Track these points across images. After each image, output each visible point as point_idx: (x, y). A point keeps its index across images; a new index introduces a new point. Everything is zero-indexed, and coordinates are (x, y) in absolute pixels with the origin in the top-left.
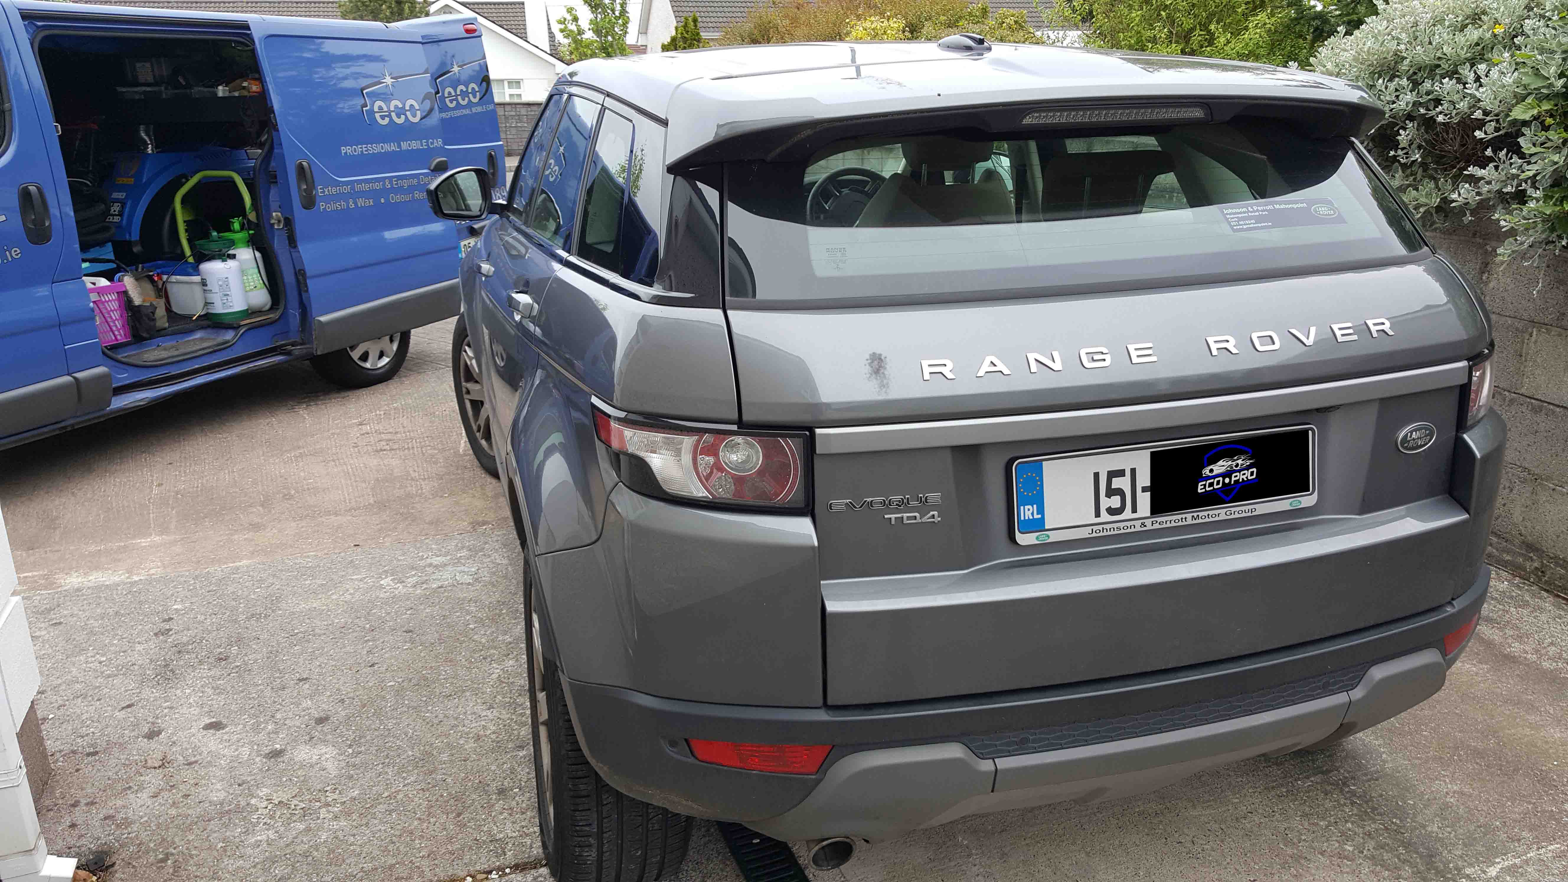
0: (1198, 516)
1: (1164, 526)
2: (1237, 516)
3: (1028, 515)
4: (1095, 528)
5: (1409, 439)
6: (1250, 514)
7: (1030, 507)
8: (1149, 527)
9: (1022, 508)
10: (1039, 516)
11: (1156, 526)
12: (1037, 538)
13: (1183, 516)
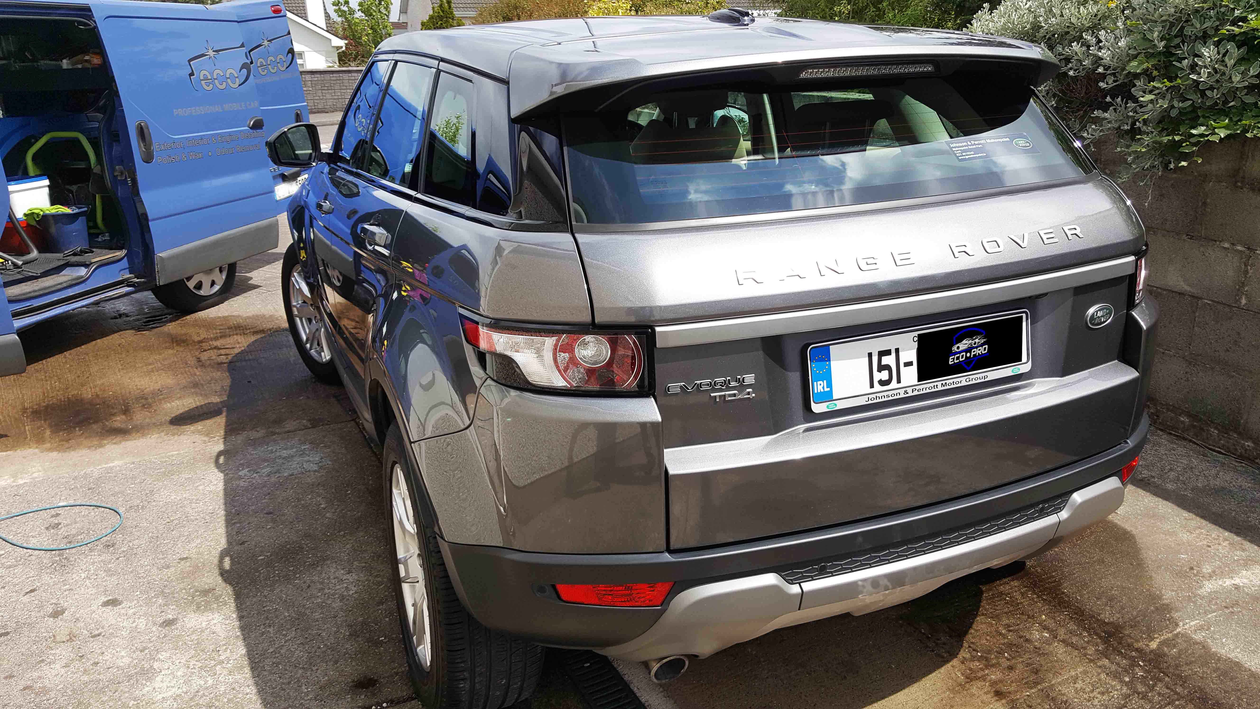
0: (946, 383)
1: (922, 392)
2: (974, 382)
3: (820, 388)
4: (870, 396)
5: (1095, 317)
6: (983, 380)
7: (821, 382)
8: (910, 394)
9: (815, 383)
10: (829, 389)
11: (916, 393)
12: (828, 407)
13: (935, 384)
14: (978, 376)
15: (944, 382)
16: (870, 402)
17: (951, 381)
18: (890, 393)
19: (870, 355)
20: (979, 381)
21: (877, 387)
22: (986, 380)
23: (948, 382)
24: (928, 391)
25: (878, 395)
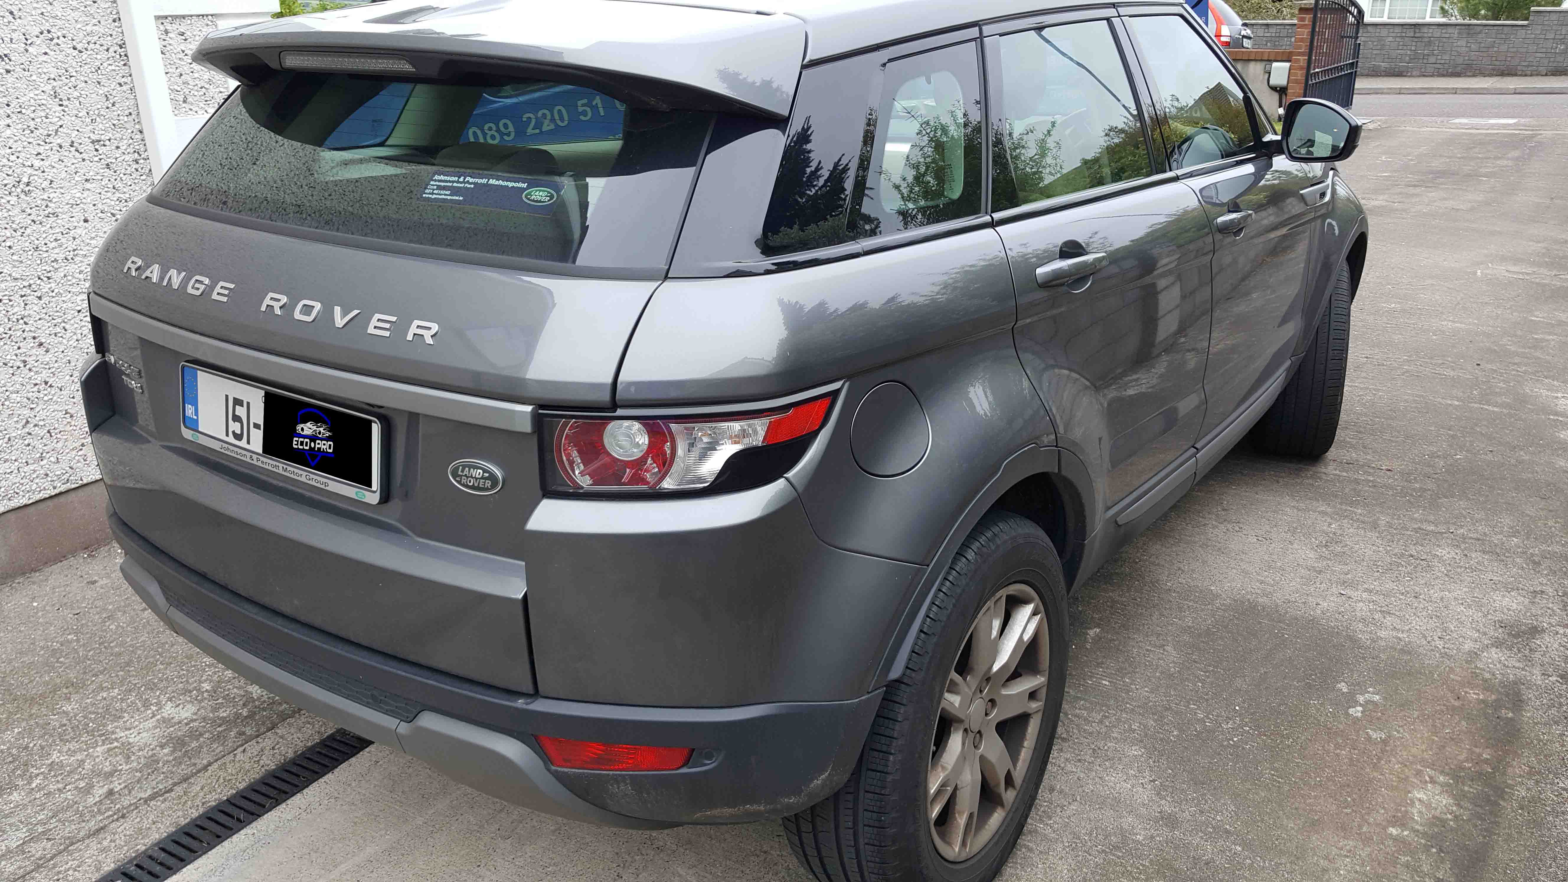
0: (286, 469)
1: (265, 466)
2: (314, 483)
3: (190, 413)
4: (224, 445)
5: (460, 473)
6: (324, 487)
7: (191, 407)
8: (255, 462)
9: (186, 405)
10: (196, 418)
11: (260, 464)
12: (192, 435)
13: (278, 464)
14: (319, 478)
15: (285, 467)
16: (222, 451)
17: (292, 469)
18: (240, 451)
19: (227, 396)
20: (318, 485)
21: (231, 439)
22: (327, 488)
23: (289, 468)
24: (270, 468)
25: (230, 447)
